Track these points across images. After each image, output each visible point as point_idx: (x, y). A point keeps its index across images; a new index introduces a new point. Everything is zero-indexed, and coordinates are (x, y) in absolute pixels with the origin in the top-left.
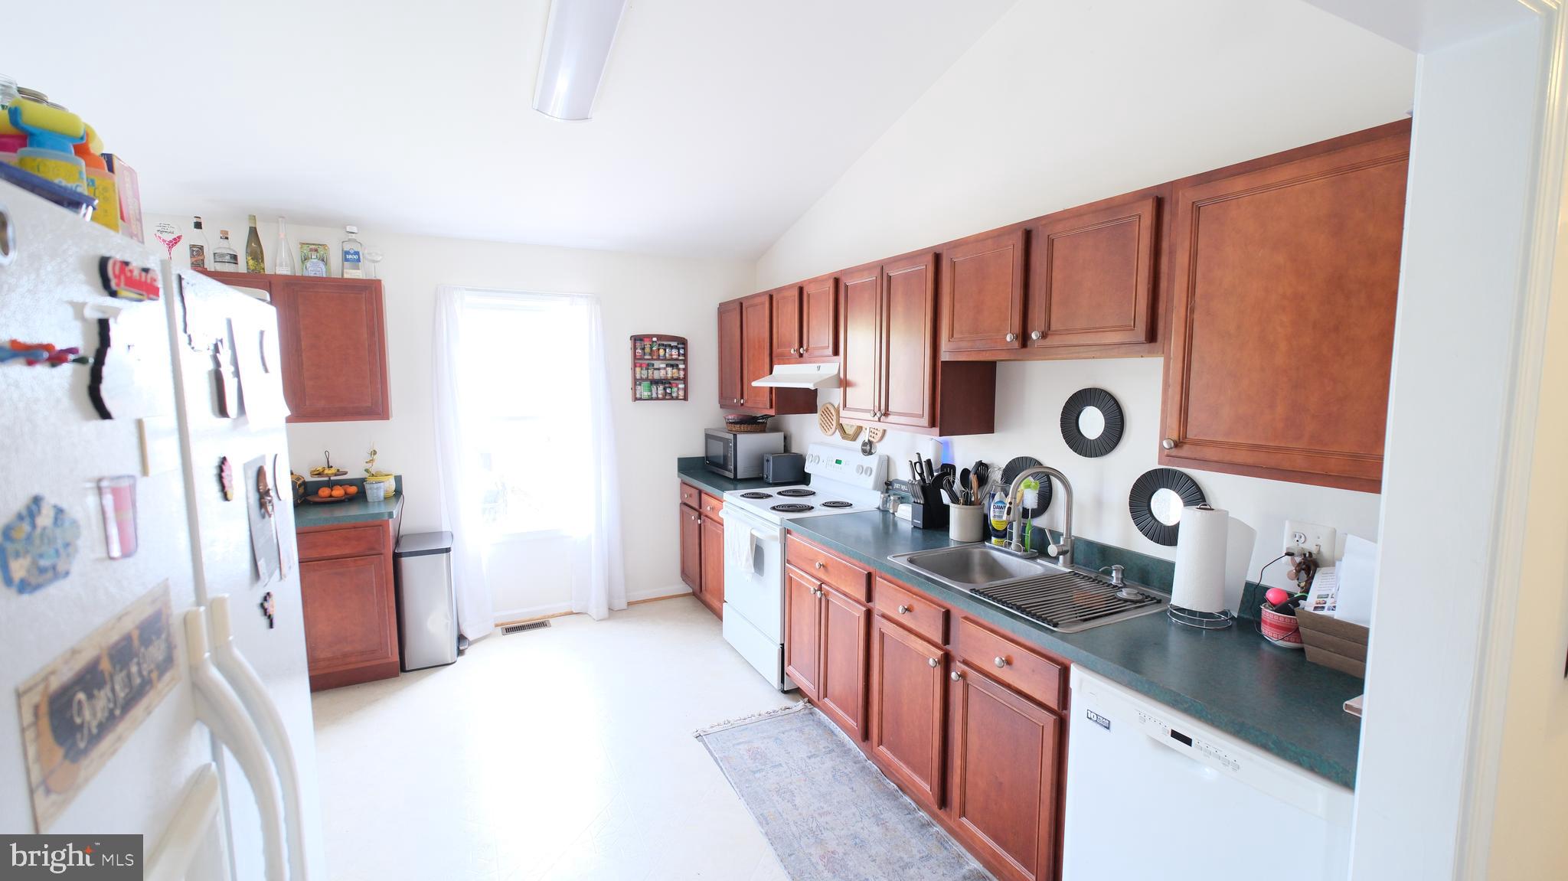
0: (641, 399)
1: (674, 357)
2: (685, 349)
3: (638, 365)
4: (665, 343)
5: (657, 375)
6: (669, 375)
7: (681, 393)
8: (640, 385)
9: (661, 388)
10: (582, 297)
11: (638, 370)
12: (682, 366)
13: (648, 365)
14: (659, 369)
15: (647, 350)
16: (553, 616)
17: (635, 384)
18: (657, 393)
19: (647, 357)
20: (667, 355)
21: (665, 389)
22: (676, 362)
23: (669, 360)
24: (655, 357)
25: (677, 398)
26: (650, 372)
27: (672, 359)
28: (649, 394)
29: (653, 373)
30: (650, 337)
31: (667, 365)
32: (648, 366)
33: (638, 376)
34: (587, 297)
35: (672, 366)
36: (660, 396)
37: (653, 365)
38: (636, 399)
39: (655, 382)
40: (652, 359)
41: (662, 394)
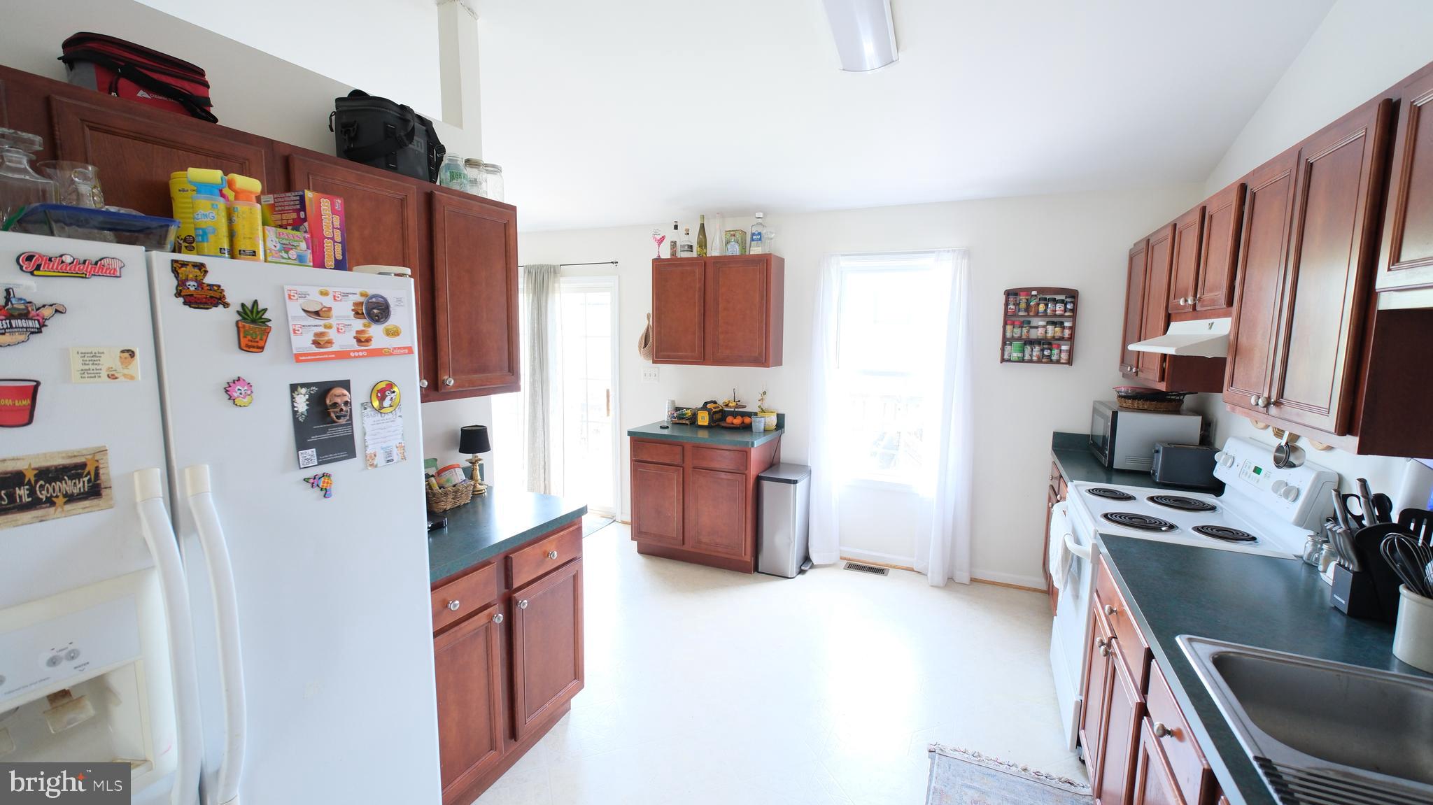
0: (1009, 361)
1: (1057, 313)
2: (1075, 303)
3: (1008, 322)
4: (1048, 297)
5: (1037, 334)
6: (1050, 334)
7: (1064, 357)
8: (1010, 345)
9: (1037, 349)
10: (948, 251)
11: (1009, 328)
12: (1067, 324)
13: (1023, 322)
14: (1037, 327)
15: (1023, 305)
16: (895, 567)
17: (1004, 344)
18: (1031, 355)
19: (1021, 313)
20: (1049, 311)
21: (1042, 350)
22: (1061, 319)
23: (1050, 316)
24: (1031, 314)
25: (1058, 362)
26: (1025, 330)
27: (1055, 316)
28: (1020, 355)
29: (1028, 332)
30: (1028, 290)
31: (1048, 323)
32: (1025, 323)
33: (1009, 335)
34: (954, 251)
35: (1054, 324)
36: (1035, 358)
37: (1029, 322)
38: (1003, 360)
39: (1031, 342)
40: (1029, 316)
41: (1038, 357)
